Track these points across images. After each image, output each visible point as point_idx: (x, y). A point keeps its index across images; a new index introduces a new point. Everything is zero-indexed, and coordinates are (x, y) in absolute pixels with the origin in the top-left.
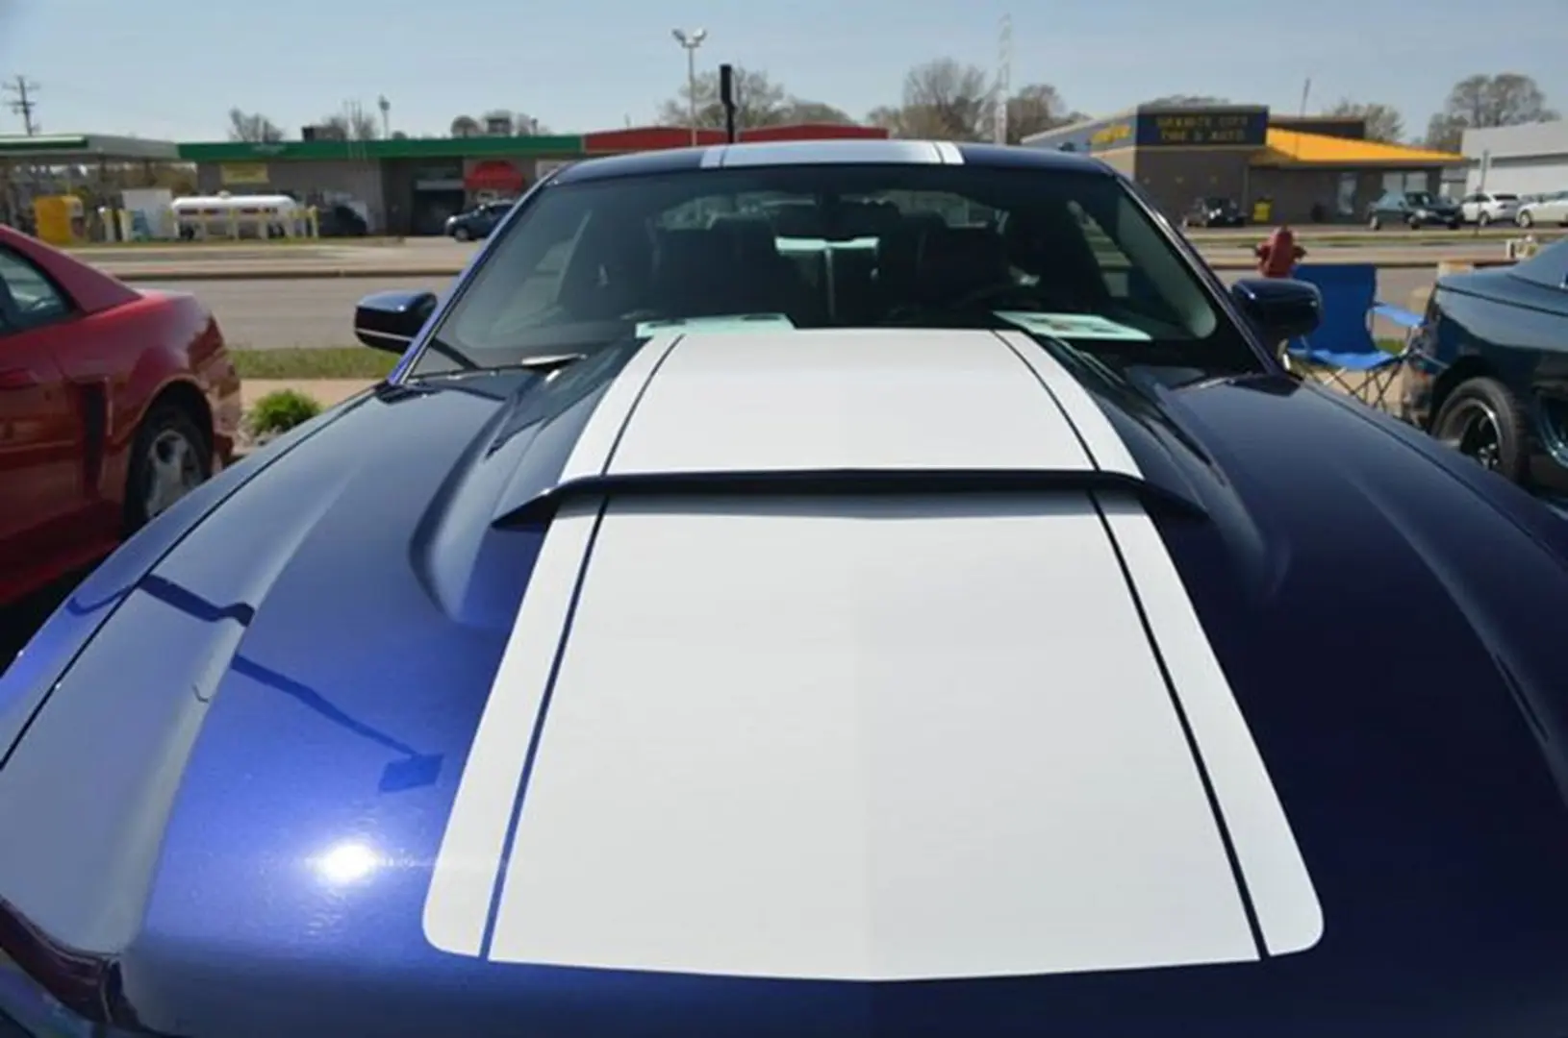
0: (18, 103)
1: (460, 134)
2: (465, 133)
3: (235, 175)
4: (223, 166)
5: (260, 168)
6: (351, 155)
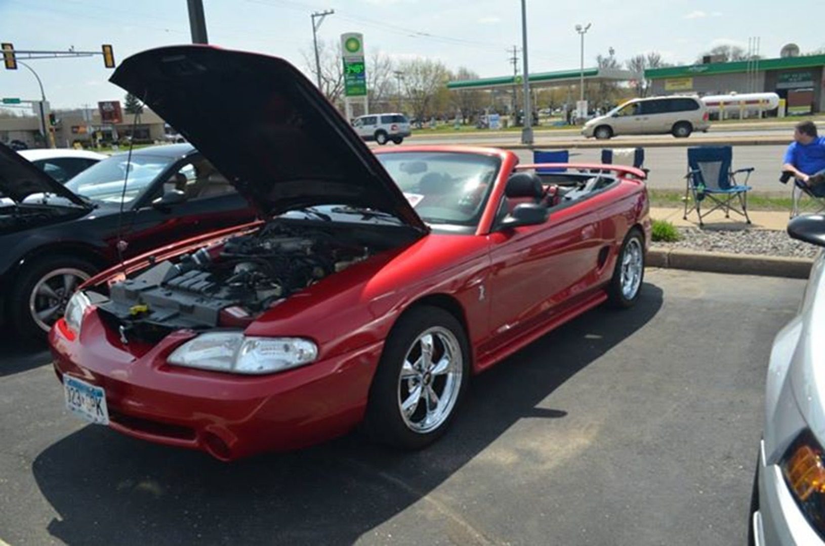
0: (512, 59)
1: (787, 55)
2: (790, 53)
3: (673, 85)
4: (666, 80)
5: (688, 80)
6: (748, 70)
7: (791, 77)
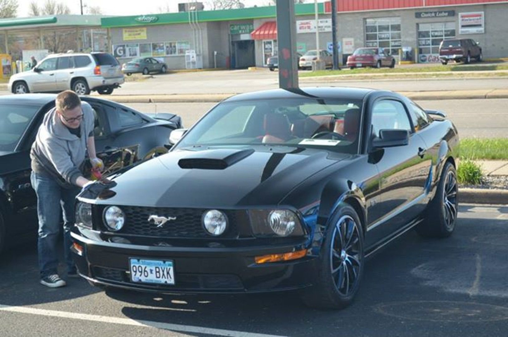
3: (130, 35)
4: (124, 30)
5: (143, 31)
6: (190, 21)
7: (240, 29)
